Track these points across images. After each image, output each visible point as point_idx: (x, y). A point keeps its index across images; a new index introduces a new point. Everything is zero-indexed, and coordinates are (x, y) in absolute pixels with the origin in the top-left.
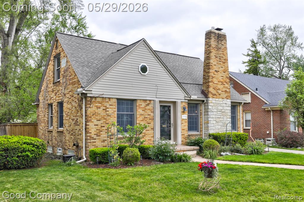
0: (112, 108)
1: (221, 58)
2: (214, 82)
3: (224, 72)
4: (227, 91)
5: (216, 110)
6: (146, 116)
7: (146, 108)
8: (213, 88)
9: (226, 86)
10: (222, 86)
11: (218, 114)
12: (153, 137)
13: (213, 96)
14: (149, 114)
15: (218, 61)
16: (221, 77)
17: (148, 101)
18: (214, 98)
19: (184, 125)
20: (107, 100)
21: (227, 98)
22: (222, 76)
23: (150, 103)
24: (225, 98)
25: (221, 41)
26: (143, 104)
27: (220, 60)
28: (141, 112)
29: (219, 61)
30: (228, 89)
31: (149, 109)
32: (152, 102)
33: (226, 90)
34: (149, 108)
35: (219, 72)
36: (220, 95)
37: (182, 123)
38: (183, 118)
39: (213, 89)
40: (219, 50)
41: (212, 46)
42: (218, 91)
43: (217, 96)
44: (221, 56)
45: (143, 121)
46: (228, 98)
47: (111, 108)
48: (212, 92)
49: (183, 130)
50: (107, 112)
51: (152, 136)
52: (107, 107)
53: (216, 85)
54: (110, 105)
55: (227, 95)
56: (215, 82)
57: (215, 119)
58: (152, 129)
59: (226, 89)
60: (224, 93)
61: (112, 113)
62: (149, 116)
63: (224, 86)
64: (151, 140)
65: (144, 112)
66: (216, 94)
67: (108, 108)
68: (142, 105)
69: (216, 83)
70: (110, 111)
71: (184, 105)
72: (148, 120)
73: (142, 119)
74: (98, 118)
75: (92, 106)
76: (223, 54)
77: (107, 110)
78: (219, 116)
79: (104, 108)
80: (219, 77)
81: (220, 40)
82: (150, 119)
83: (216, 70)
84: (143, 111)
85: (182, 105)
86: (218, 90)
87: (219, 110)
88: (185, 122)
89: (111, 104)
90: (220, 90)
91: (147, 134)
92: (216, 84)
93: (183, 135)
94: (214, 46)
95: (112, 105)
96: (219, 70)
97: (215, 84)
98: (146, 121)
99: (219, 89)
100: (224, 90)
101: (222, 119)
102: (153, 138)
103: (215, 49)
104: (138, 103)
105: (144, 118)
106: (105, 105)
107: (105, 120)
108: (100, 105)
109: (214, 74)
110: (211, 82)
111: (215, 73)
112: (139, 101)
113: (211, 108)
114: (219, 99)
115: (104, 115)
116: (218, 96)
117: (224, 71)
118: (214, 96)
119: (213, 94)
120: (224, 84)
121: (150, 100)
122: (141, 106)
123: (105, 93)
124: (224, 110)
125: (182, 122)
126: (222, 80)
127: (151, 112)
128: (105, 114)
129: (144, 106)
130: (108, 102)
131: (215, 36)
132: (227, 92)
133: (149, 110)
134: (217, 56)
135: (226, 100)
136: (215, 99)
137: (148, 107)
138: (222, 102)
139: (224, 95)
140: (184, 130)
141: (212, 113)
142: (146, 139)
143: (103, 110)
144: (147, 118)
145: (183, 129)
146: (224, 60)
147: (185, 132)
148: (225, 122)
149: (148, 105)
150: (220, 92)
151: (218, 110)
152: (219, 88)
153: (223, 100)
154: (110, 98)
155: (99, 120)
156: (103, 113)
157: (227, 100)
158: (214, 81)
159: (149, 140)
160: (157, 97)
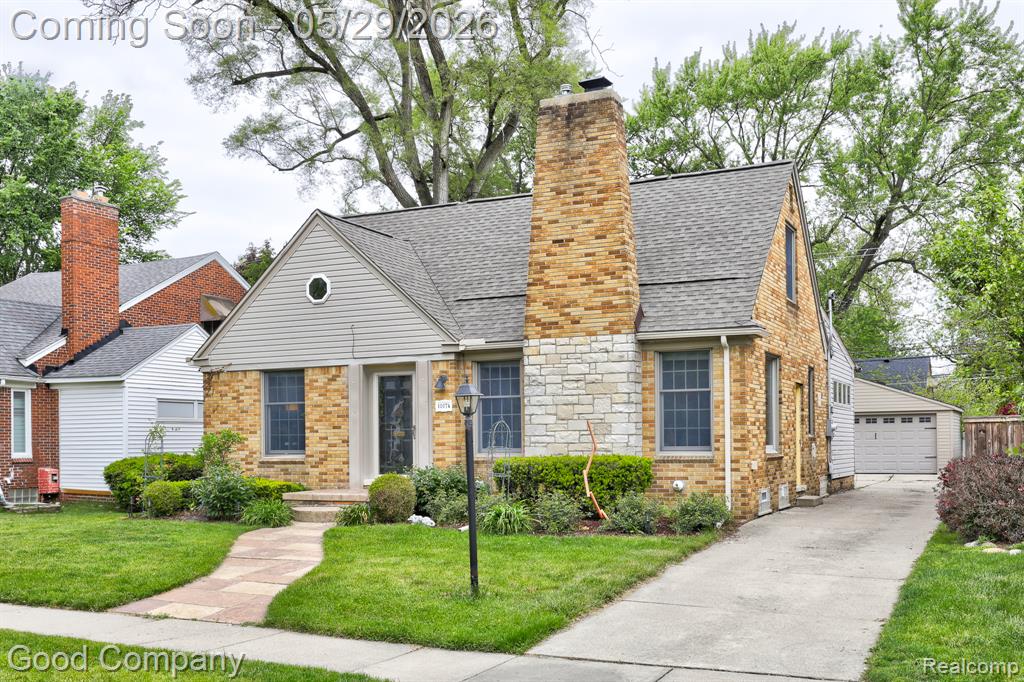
0: (250, 394)
1: (585, 189)
2: (547, 283)
3: (597, 238)
4: (614, 303)
5: (558, 379)
6: (329, 409)
7: (329, 387)
8: (544, 304)
9: (611, 286)
10: (588, 290)
11: (565, 392)
12: (347, 463)
13: (543, 329)
14: (338, 402)
15: (568, 204)
16: (581, 259)
17: (334, 369)
18: (549, 336)
19: (445, 429)
20: (240, 376)
21: (612, 329)
22: (587, 255)
23: (337, 373)
24: (605, 329)
25: (583, 128)
26: (322, 379)
27: (579, 198)
28: (315, 398)
29: (575, 203)
30: (621, 293)
31: (337, 390)
32: (344, 371)
33: (610, 302)
34: (336, 387)
35: (572, 240)
36: (578, 322)
37: (438, 425)
38: (437, 410)
39: (546, 307)
40: (576, 161)
41: (542, 158)
42: (567, 310)
43: (562, 327)
44: (586, 181)
45: (321, 421)
46: (616, 328)
47: (247, 394)
48: (538, 317)
49: (438, 444)
50: (241, 404)
51: (345, 459)
52: (241, 391)
53: (560, 290)
54: (247, 387)
55: (612, 320)
56: (551, 283)
57: (552, 410)
58: (343, 442)
59: (605, 299)
60: (600, 312)
61: (251, 405)
62: (336, 408)
63: (600, 287)
64: (342, 470)
65: (322, 398)
66: (557, 323)
67: (242, 394)
68: (317, 381)
69: (560, 282)
70: (247, 400)
71: (445, 369)
72: (333, 420)
73: (318, 417)
74: (223, 417)
75: (211, 392)
76: (591, 172)
77: (241, 398)
78: (574, 399)
79: (235, 395)
80: (575, 260)
81: (579, 124)
82: (338, 417)
83: (560, 238)
84: (320, 395)
85: (436, 372)
86: (568, 306)
87: (572, 378)
88: (447, 422)
89: (247, 384)
90: (578, 306)
91: (331, 456)
92: (559, 286)
93: (438, 460)
94: (551, 157)
95: (251, 387)
96: (573, 236)
97: (553, 287)
98: (329, 420)
99: (573, 303)
100: (598, 300)
101: (589, 409)
102: (346, 466)
103: (553, 165)
104: (309, 377)
105: (324, 413)
106: (236, 388)
107: (236, 422)
108: (227, 388)
109: (548, 255)
110: (536, 285)
111: (556, 249)
112: (310, 371)
113: (537, 372)
114: (571, 337)
115: (234, 411)
116: (568, 326)
117: (599, 233)
118: (547, 332)
119: (544, 324)
120: (599, 279)
121: (340, 366)
122: (315, 384)
123: (233, 362)
124: (599, 377)
125: (436, 422)
126: (590, 267)
127: (343, 398)
128: (236, 408)
129: (322, 384)
130: (241, 381)
131: (555, 120)
132: (616, 306)
133: (336, 394)
134: (562, 188)
135: (609, 337)
136: (552, 340)
137: (333, 386)
138: (586, 349)
139: (601, 320)
140: (443, 444)
141: (540, 390)
142: (329, 467)
143: (234, 398)
144: (330, 413)
145: (440, 441)
146: (599, 192)
147: (447, 452)
148: (602, 416)
149: (333, 379)
150: (574, 312)
151: (567, 377)
152: (573, 298)
153: (593, 338)
154: (245, 372)
155: (225, 423)
156: (232, 407)
157: (615, 336)
158: (546, 279)
159: (336, 470)
160: (356, 355)
